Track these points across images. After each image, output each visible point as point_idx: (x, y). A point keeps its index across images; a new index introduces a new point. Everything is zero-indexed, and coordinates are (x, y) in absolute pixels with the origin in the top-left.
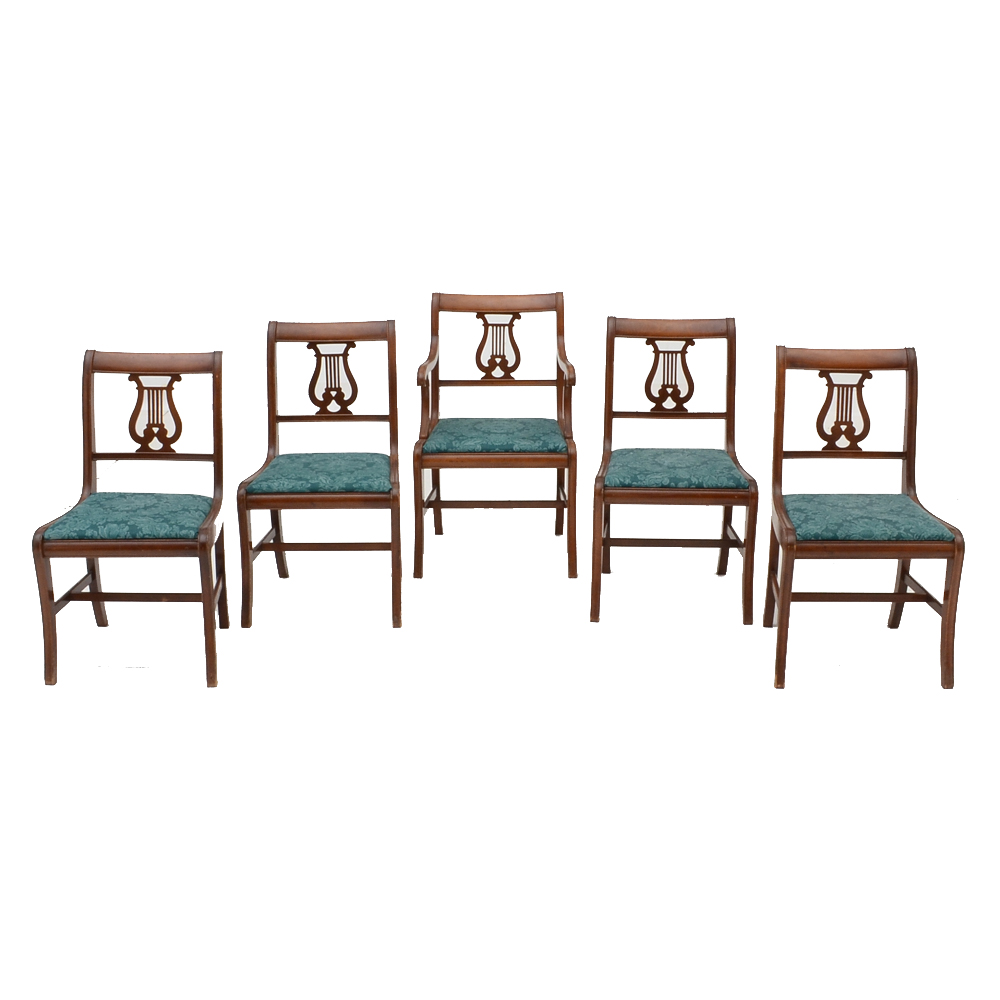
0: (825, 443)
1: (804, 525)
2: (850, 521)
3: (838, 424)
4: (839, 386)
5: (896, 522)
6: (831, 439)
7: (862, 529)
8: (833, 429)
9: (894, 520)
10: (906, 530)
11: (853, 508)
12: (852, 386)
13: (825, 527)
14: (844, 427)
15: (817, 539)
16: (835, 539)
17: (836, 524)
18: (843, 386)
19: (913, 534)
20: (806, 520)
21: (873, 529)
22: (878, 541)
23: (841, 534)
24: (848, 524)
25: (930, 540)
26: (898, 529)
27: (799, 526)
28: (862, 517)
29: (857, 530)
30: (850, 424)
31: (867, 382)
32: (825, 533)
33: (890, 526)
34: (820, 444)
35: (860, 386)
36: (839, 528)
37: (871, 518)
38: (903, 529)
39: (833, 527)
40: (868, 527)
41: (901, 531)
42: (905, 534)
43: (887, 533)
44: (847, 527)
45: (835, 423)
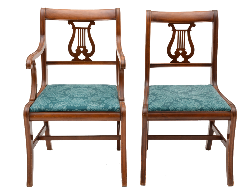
0: (172, 60)
1: (153, 103)
2: (177, 101)
3: (178, 50)
4: (178, 31)
5: (201, 101)
6: (175, 58)
7: (182, 105)
8: (175, 53)
9: (200, 100)
10: (206, 106)
11: (181, 93)
12: (185, 31)
13: (163, 104)
14: (181, 52)
15: (159, 110)
16: (168, 110)
17: (169, 102)
18: (180, 31)
19: (209, 108)
20: (154, 101)
21: (188, 105)
22: (190, 111)
23: (171, 108)
24: (175, 102)
25: (218, 110)
26: (201, 105)
27: (151, 104)
28: (184, 98)
29: (180, 105)
30: (184, 50)
31: (192, 28)
32: (163, 107)
33: (197, 103)
34: (169, 60)
35: (189, 30)
36: (170, 105)
37: (188, 99)
38: (204, 105)
39: (168, 104)
40: (186, 104)
41: (203, 106)
42: (205, 107)
43: (195, 107)
44: (175, 104)
45: (177, 49)
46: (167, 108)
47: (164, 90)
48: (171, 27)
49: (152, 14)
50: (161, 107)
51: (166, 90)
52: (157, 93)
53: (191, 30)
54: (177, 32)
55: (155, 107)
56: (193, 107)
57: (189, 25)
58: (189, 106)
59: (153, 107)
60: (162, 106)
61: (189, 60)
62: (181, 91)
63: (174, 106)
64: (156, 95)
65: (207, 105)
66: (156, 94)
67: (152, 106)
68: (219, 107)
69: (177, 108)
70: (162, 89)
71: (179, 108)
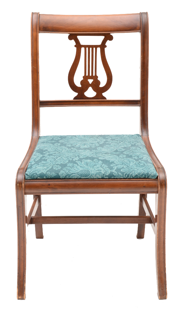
0: (76, 94)
1: (34, 167)
2: (75, 162)
3: (86, 78)
4: (85, 47)
5: (113, 162)
6: (80, 91)
7: (81, 169)
8: (82, 83)
9: (111, 160)
10: (118, 170)
12: (96, 47)
13: (51, 167)
14: (90, 81)
15: (42, 178)
16: (57, 178)
17: (61, 165)
18: (89, 46)
19: (123, 173)
20: (37, 163)
23: (63, 173)
24: (71, 165)
25: (137, 178)
26: (111, 168)
27: (31, 167)
28: (87, 158)
29: (76, 170)
30: (95, 78)
31: (108, 43)
32: (49, 173)
33: (105, 166)
34: (72, 95)
35: (103, 46)
36: (61, 169)
37: (92, 159)
38: (115, 169)
39: (57, 167)
40: (87, 167)
41: (114, 171)
42: (116, 173)
43: (101, 173)
44: (70, 167)
45: (84, 77)
46: (56, 173)
47: (59, 144)
48: (73, 41)
49: (40, 19)
50: (46, 172)
51: (62, 144)
52: (46, 149)
53: (106, 46)
54: (83, 49)
55: (36, 172)
56: (98, 172)
57: (102, 38)
58: (92, 171)
59: (33, 173)
60: (48, 171)
61: (104, 94)
62: (86, 146)
63: (67, 172)
64: (44, 153)
65: (120, 169)
66: (45, 151)
67: (31, 172)
68: (139, 171)
69: (73, 174)
70: (58, 141)
71: (75, 173)
